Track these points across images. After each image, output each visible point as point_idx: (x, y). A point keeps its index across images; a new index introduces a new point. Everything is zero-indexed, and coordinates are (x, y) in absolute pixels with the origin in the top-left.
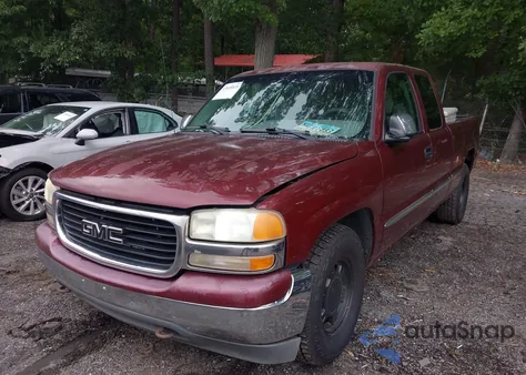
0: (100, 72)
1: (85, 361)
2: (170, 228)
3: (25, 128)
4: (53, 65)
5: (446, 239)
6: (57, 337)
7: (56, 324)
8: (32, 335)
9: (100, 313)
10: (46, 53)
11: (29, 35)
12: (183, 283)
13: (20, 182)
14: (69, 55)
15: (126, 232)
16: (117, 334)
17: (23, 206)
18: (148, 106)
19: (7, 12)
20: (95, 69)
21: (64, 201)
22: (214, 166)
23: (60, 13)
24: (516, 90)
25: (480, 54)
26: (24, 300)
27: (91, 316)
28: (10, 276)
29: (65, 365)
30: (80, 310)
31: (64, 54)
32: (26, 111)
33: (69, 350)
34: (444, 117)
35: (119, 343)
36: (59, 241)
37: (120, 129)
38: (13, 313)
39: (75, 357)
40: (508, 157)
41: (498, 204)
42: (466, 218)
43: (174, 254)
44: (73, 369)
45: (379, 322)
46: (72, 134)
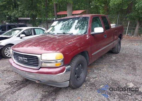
0: (27, 18)
1: (22, 89)
2: (37, 58)
3: (8, 35)
4: (15, 17)
5: (114, 57)
6: (16, 84)
7: (16, 81)
8: (10, 84)
9: (26, 79)
10: (12, 14)
11: (8, 10)
12: (41, 70)
13: (6, 49)
14: (18, 14)
15: (28, 59)
16: (30, 83)
17: (8, 55)
18: (38, 27)
19: (1, 4)
20: (27, 17)
21: (14, 53)
22: (47, 44)
23: (15, 3)
24: (136, 17)
25: (126, 8)
26: (8, 77)
27: (24, 79)
28: (5, 71)
29: (17, 90)
30: (21, 78)
31: (17, 14)
32: (8, 30)
33: (18, 87)
34: (111, 27)
35: (30, 85)
36: (14, 62)
37: (31, 34)
38: (6, 80)
39: (20, 89)
40: (136, 35)
41: (130, 48)
42: (120, 52)
43: (38, 64)
44: (19, 91)
45: (93, 78)
46: (19, 36)
